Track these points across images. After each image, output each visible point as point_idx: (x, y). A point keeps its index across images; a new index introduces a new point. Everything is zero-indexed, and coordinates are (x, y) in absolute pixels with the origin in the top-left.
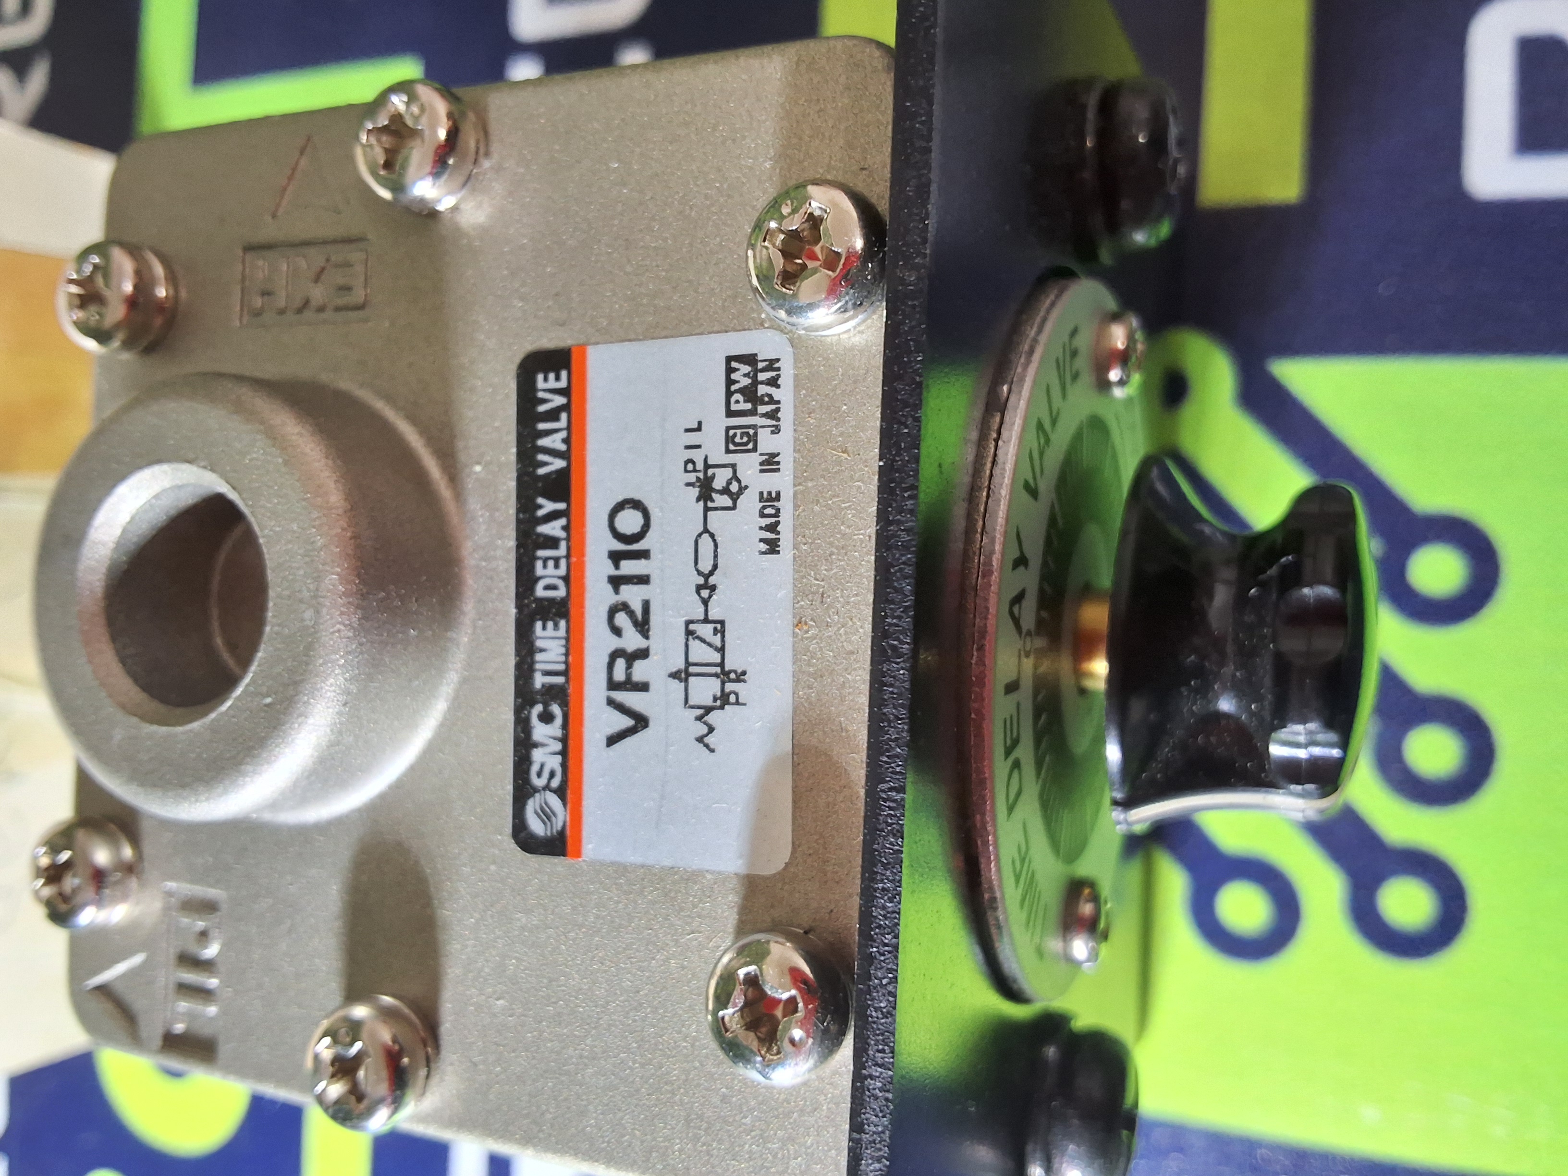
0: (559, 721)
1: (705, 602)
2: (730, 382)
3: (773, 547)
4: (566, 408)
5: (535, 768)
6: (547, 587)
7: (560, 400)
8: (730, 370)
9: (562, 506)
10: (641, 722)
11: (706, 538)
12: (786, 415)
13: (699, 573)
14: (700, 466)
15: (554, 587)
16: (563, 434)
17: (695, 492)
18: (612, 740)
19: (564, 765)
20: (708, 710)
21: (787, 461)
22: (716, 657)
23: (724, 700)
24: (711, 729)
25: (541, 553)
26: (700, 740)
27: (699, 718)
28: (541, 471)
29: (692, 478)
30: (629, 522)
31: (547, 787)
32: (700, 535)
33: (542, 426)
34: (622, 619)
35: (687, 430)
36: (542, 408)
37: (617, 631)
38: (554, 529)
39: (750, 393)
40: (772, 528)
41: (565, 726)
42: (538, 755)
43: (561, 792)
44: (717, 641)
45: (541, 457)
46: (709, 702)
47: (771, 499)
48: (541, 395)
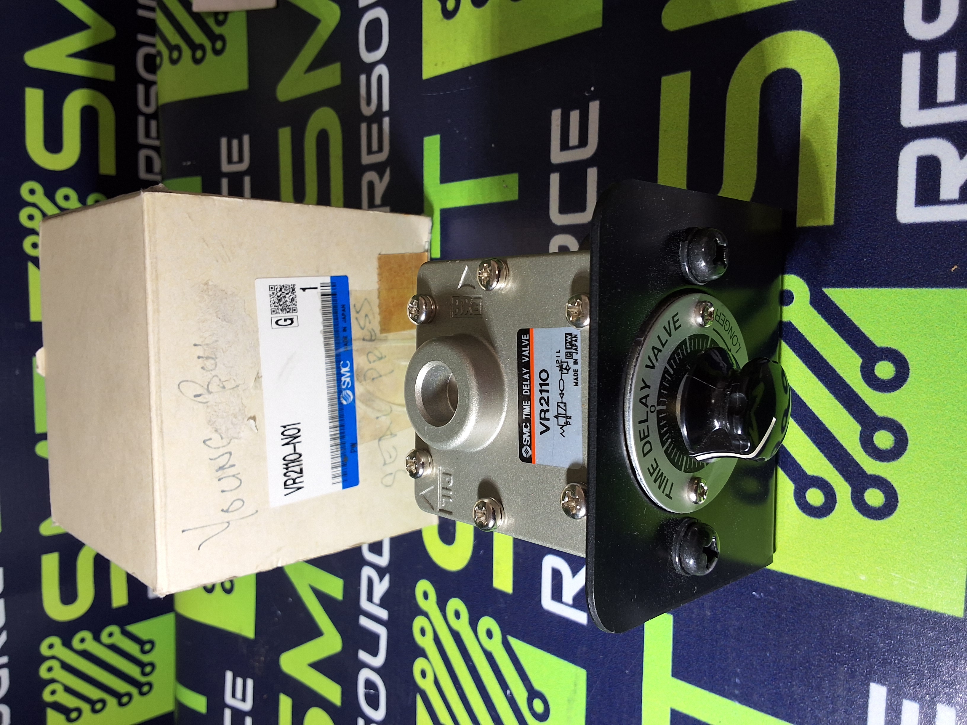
0: (529, 428)
1: (562, 398)
2: (566, 340)
3: (577, 384)
4: (529, 344)
5: (524, 440)
6: (525, 392)
7: (527, 342)
8: (566, 337)
9: (528, 371)
10: (548, 429)
11: (561, 380)
12: (579, 349)
13: (560, 390)
14: (560, 362)
15: (527, 392)
16: (528, 352)
17: (559, 368)
18: (541, 433)
19: (530, 439)
20: (563, 426)
21: (579, 362)
22: (564, 412)
23: (567, 423)
24: (564, 431)
25: (524, 383)
26: (561, 434)
27: (561, 428)
28: (523, 361)
29: (558, 365)
30: (544, 375)
31: (527, 445)
32: (560, 380)
33: (523, 349)
34: (543, 401)
35: (557, 352)
36: (523, 344)
37: (542, 404)
38: (527, 376)
39: (571, 343)
40: (576, 379)
41: (530, 429)
42: (524, 436)
43: (530, 446)
44: (564, 408)
45: (523, 357)
46: (563, 424)
47: (576, 371)
48: (523, 341)
